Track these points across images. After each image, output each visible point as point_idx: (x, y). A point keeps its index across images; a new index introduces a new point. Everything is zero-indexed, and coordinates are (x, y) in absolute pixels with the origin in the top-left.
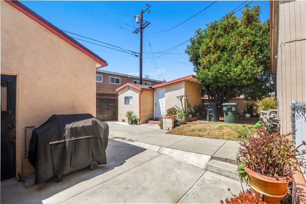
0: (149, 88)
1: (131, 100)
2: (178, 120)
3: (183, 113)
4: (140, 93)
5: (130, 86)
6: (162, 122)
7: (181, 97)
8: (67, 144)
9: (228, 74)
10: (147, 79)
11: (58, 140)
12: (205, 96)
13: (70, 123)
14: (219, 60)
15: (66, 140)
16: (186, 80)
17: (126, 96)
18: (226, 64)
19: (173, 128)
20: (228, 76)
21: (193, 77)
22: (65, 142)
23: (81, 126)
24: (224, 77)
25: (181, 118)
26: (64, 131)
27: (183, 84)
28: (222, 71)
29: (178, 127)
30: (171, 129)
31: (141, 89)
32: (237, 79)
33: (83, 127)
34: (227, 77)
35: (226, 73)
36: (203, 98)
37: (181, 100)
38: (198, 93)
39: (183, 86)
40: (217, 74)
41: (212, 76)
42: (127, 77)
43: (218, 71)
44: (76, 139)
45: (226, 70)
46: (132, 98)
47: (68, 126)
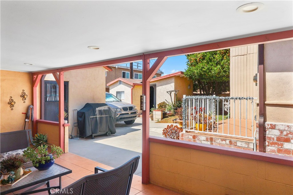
0: (141, 82)
1: (122, 95)
2: (167, 112)
3: (172, 107)
4: (132, 88)
5: (122, 80)
6: (153, 114)
7: (170, 92)
8: (98, 118)
9: (210, 72)
10: (137, 70)
11: (94, 116)
12: (197, 91)
13: (98, 107)
14: (204, 59)
15: (97, 116)
16: (176, 76)
17: (117, 91)
18: (208, 63)
19: (162, 119)
20: (210, 73)
21: (181, 74)
22: (96, 117)
23: (103, 109)
24: (207, 75)
25: (170, 110)
26: (96, 111)
27: (173, 80)
28: (205, 70)
29: (166, 118)
30: (160, 120)
31: (133, 84)
32: (217, 76)
33: (104, 110)
34: (209, 75)
35: (207, 71)
36: (196, 93)
37: (170, 95)
38: (189, 88)
39: (173, 81)
40: (201, 72)
41: (197, 73)
42: (114, 67)
43: (201, 69)
44: (101, 116)
45: (208, 69)
46: (124, 93)
47: (97, 109)
